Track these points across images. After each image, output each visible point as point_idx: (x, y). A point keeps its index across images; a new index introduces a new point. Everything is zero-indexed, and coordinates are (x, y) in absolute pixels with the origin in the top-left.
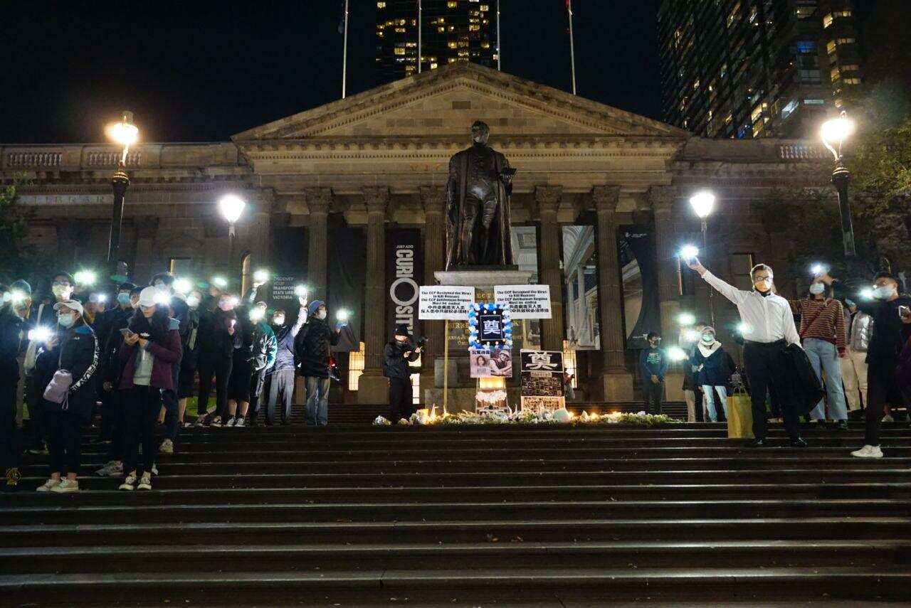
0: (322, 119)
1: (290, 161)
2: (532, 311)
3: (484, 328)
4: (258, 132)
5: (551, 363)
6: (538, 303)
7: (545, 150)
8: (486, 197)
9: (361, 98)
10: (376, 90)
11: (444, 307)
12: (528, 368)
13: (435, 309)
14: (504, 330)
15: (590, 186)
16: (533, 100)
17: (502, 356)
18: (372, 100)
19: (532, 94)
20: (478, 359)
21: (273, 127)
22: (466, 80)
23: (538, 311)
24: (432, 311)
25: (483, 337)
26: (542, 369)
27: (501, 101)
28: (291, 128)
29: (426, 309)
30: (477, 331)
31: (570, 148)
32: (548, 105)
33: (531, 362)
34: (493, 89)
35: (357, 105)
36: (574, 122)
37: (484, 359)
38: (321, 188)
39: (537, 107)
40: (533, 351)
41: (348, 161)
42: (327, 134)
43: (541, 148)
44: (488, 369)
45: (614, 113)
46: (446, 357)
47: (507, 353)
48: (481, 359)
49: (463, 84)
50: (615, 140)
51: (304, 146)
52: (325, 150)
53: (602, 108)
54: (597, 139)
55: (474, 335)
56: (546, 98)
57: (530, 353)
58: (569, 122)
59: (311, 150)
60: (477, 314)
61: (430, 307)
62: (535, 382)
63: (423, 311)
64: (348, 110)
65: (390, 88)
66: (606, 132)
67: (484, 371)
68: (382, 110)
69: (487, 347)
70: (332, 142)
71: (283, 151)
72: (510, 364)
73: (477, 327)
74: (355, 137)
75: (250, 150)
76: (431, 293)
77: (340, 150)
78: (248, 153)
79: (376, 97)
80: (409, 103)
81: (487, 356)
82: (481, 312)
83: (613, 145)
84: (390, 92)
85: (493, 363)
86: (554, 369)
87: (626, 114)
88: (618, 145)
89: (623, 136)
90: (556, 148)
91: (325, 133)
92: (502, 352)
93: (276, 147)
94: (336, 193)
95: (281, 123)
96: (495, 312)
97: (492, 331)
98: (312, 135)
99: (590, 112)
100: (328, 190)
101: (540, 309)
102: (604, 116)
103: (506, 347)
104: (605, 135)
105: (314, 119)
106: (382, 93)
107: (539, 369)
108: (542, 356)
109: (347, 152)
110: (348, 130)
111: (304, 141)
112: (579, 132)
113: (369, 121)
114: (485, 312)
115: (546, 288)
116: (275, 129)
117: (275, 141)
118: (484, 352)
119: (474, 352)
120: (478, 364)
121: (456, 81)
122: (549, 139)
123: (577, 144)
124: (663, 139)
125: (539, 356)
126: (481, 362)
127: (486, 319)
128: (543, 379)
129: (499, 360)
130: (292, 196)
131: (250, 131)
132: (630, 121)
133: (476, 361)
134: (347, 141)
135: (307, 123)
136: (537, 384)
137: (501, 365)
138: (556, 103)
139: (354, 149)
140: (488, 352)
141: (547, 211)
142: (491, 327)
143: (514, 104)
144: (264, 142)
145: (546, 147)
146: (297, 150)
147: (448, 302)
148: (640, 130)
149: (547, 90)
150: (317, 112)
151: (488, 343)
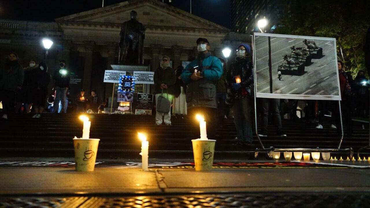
0: (92, 15)
1: (78, 31)
2: (147, 81)
3: (124, 84)
4: (66, 18)
5: (148, 98)
6: (150, 78)
7: (177, 32)
8: (133, 39)
9: (108, 8)
10: (113, 5)
11: (114, 78)
12: (140, 99)
13: (110, 79)
14: (132, 85)
15: (193, 47)
16: (173, 14)
17: (130, 95)
18: (112, 9)
19: (173, 11)
20: (120, 95)
21: (72, 17)
22: (148, 4)
23: (149, 81)
24: (109, 79)
25: (123, 88)
26: (145, 100)
27: (161, 13)
28: (79, 18)
29: (107, 78)
30: (122, 86)
31: (186, 33)
32: (179, 16)
33: (141, 97)
34: (158, 8)
35: (106, 10)
36: (188, 23)
37: (123, 95)
38: (90, 42)
39: (175, 16)
40: (142, 94)
41: (102, 32)
42: (94, 21)
43: (175, 32)
44: (124, 99)
45: (203, 20)
46: (113, 97)
47: (132, 94)
48: (122, 95)
49: (147, 5)
50: (203, 31)
51: (84, 25)
52: (92, 27)
53: (199, 18)
54: (196, 30)
55: (121, 87)
56: (179, 13)
57: (141, 94)
58: (187, 23)
59: (87, 27)
60: (123, 79)
61: (108, 78)
62: (141, 105)
63: (106, 79)
64: (102, 12)
65: (119, 5)
66: (200, 28)
67: (122, 100)
68: (116, 13)
69: (124, 91)
70: (95, 24)
71: (75, 26)
72: (132, 98)
73: (122, 84)
74: (105, 23)
75: (62, 25)
76: (109, 73)
77: (98, 27)
78: (62, 26)
79: (113, 8)
80: (126, 11)
81: (124, 94)
82: (124, 79)
83: (202, 32)
84: (119, 6)
85: (126, 97)
86: (149, 100)
87: (207, 21)
88: (204, 33)
89: (206, 29)
90: (181, 32)
91: (93, 21)
92: (130, 93)
93: (73, 25)
94: (97, 44)
95: (75, 15)
96: (129, 79)
97: (127, 85)
98: (88, 21)
99: (195, 20)
100: (93, 43)
101: (150, 81)
102: (200, 22)
103: (132, 91)
104: (199, 28)
105: (88, 15)
106: (116, 7)
107: (144, 100)
108: (145, 96)
109: (101, 28)
110: (102, 20)
111: (85, 23)
112: (190, 27)
113: (111, 17)
114: (126, 79)
115: (153, 73)
116: (73, 18)
117: (72, 22)
118: (123, 93)
119: (119, 93)
120: (120, 97)
121: (145, 4)
122: (178, 28)
123: (189, 31)
124: (220, 31)
125: (144, 95)
126: (122, 96)
127: (126, 81)
128: (145, 103)
129: (128, 96)
130: (80, 44)
131: (62, 18)
132: (209, 24)
133: (120, 96)
134: (101, 24)
135: (86, 16)
136: (142, 105)
137: (129, 98)
138: (182, 15)
139: (104, 28)
140: (125, 93)
141: (177, 55)
142: (127, 84)
143: (167, 15)
144: (68, 22)
145: (177, 31)
146: (81, 27)
147: (115, 76)
148: (212, 28)
149: (178, 10)
150: (90, 12)
151: (125, 90)
